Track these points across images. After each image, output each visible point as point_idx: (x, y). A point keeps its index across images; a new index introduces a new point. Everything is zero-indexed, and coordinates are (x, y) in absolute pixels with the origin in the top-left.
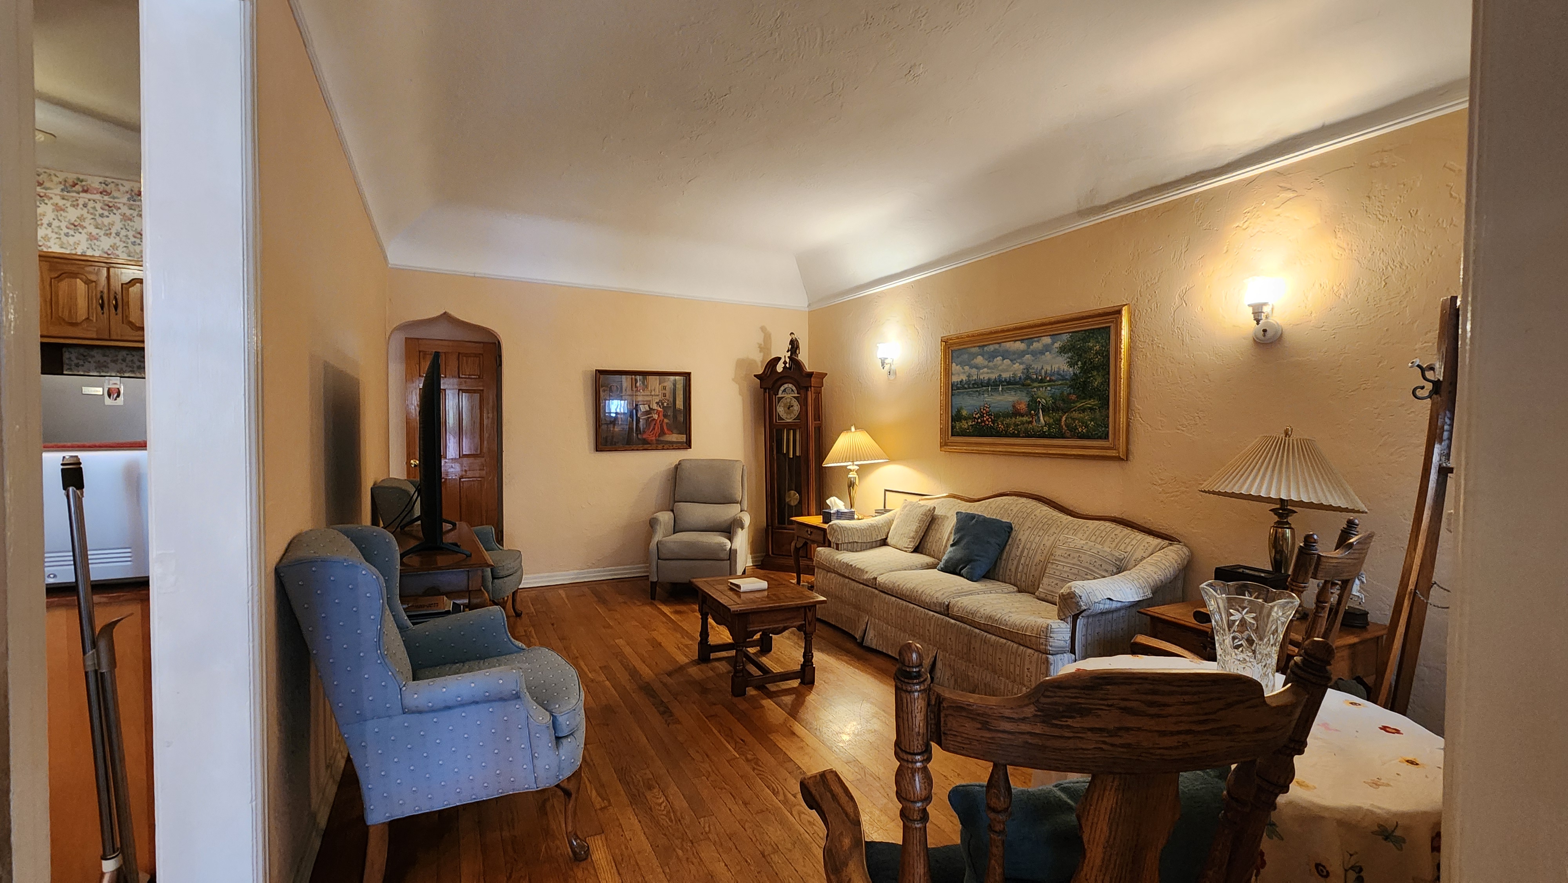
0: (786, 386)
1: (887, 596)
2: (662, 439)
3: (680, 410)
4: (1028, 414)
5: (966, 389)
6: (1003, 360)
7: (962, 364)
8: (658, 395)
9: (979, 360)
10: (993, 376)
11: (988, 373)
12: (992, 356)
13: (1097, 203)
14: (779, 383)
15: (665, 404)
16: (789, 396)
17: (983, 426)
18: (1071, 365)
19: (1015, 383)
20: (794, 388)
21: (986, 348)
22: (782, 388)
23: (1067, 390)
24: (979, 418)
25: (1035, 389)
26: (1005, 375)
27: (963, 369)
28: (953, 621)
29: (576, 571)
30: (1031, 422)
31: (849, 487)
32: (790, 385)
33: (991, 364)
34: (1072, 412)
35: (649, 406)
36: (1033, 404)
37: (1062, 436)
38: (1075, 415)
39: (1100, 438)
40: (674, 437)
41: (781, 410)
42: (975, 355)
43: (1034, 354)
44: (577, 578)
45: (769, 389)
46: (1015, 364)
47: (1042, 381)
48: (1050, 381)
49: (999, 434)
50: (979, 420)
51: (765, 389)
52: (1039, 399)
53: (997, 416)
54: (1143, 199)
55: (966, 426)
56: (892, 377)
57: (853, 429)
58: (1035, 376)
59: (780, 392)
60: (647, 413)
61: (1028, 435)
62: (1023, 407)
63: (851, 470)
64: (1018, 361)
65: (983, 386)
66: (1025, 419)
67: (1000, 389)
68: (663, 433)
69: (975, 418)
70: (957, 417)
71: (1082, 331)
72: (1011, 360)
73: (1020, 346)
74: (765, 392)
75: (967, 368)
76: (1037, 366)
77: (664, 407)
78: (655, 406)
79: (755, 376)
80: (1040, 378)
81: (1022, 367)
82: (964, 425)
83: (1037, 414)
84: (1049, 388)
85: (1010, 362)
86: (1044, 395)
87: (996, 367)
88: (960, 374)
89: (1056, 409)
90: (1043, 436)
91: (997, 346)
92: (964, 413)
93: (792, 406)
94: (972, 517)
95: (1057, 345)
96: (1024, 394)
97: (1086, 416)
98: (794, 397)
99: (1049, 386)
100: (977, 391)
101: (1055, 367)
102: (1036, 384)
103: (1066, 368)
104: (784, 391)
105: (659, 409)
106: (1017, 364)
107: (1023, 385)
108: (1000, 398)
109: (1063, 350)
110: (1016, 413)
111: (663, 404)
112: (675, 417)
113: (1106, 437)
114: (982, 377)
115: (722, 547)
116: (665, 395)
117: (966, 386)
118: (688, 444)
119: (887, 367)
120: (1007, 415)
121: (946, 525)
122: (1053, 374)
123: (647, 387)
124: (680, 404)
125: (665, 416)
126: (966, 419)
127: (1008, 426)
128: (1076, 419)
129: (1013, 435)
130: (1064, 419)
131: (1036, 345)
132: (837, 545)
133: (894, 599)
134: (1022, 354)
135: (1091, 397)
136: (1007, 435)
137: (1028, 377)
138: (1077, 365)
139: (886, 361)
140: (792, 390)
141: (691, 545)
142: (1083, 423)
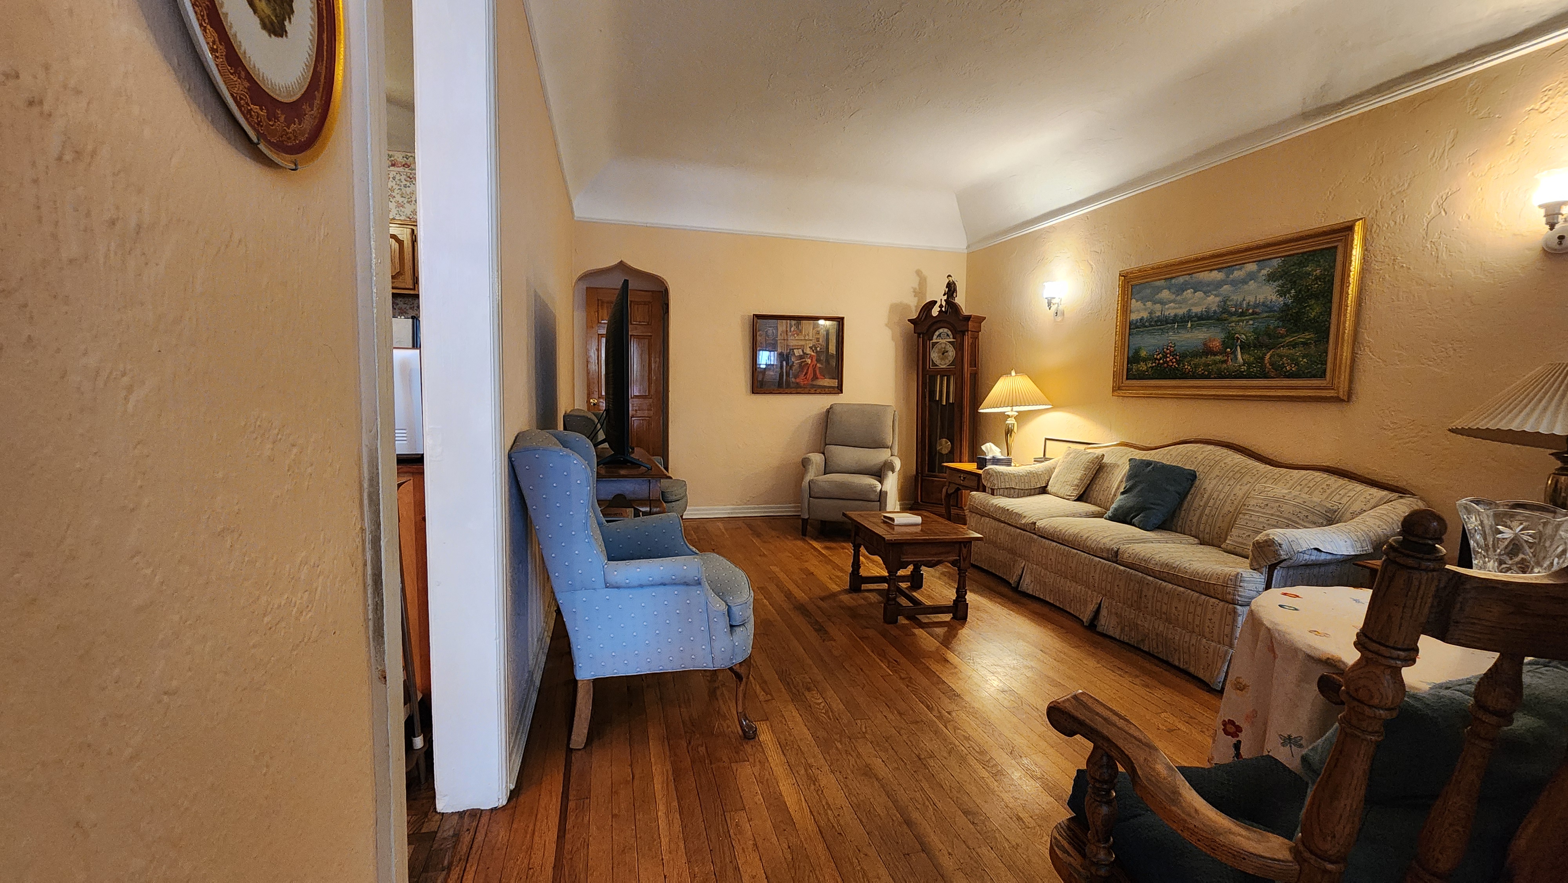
0: (941, 330)
1: (1047, 541)
2: (814, 383)
3: (832, 355)
4: (1223, 352)
5: (1146, 327)
6: (1195, 292)
7: (1144, 300)
8: (811, 340)
9: (1165, 294)
10: (1181, 312)
11: (1175, 308)
12: (1182, 289)
13: (1328, 101)
14: (934, 327)
15: (818, 349)
16: (944, 341)
17: (1165, 368)
18: (1282, 293)
19: (1208, 318)
20: (950, 333)
21: (1173, 281)
22: (937, 333)
23: (1273, 323)
24: (1161, 359)
25: (1233, 324)
26: (1196, 310)
27: (1144, 305)
28: (1122, 568)
29: (732, 507)
30: (1225, 362)
31: (1006, 435)
32: (946, 330)
33: (1179, 298)
34: (1280, 348)
35: (803, 351)
36: (1230, 341)
37: (1266, 376)
38: (1283, 351)
39: (1314, 376)
40: (827, 382)
41: (935, 355)
42: (1159, 290)
43: (1234, 283)
44: (732, 513)
45: (923, 334)
46: (1209, 296)
47: (1243, 314)
48: (1253, 314)
49: (1184, 376)
50: (1161, 361)
51: (919, 334)
52: (1237, 335)
53: (1184, 356)
54: (1392, 90)
55: (1145, 368)
56: (1059, 318)
57: (1013, 373)
58: (1234, 309)
59: (935, 337)
60: (801, 357)
61: (1221, 376)
62: (1216, 344)
63: (1009, 416)
64: (1215, 292)
65: (1167, 323)
66: (1218, 358)
67: (1189, 325)
68: (815, 377)
69: (1156, 359)
70: (1134, 359)
71: (1298, 254)
72: (1204, 293)
73: (1217, 276)
74: (919, 337)
75: (1149, 304)
76: (1236, 298)
77: (817, 352)
78: (808, 351)
79: (909, 320)
80: (1240, 310)
81: (1218, 299)
82: (1143, 367)
83: (1234, 353)
84: (1251, 322)
85: (1203, 294)
86: (1244, 330)
87: (1185, 301)
88: (1140, 311)
89: (1258, 345)
90: (1239, 376)
91: (1187, 278)
92: (1143, 354)
93: (947, 352)
94: (1148, 463)
95: (1264, 272)
96: (1219, 330)
97: (1298, 352)
98: (949, 342)
99: (1251, 319)
100: (1160, 329)
101: (1261, 298)
102: (1234, 318)
103: (1274, 298)
104: (939, 335)
105: (813, 354)
106: (1212, 297)
107: (1218, 320)
108: (1189, 335)
109: (1271, 278)
110: (1208, 351)
111: (816, 348)
112: (827, 361)
113: (1322, 375)
114: (1167, 313)
115: (872, 488)
116: (818, 340)
117: (1147, 324)
118: (839, 389)
119: (1054, 308)
120: (1196, 354)
121: (1116, 474)
122: (1256, 305)
123: (801, 331)
124: (832, 349)
125: (818, 361)
126: (1145, 360)
127: (1196, 366)
128: (1284, 356)
129: (1202, 377)
130: (1268, 357)
131: (1237, 274)
132: (993, 490)
133: (1055, 544)
134: (1219, 284)
135: (1305, 330)
136: (1194, 377)
137: (1225, 310)
138: (1290, 293)
139: (1053, 301)
140: (948, 335)
141: (842, 485)
142: (1292, 360)
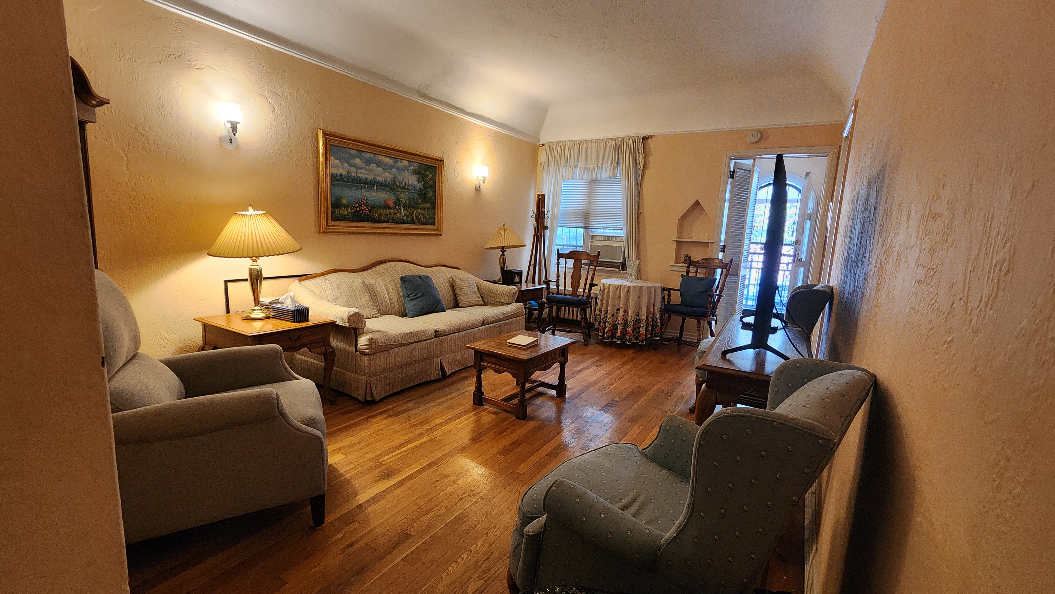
4: (394, 208)
6: (377, 167)
7: (342, 160)
9: (357, 161)
10: (370, 177)
11: (365, 174)
12: (369, 162)
17: (361, 214)
18: (419, 182)
19: (386, 186)
21: (363, 154)
23: (416, 197)
26: (379, 179)
27: (342, 164)
30: (396, 214)
33: (367, 167)
36: (398, 202)
37: (414, 223)
38: (420, 211)
39: (431, 225)
42: (354, 157)
43: (398, 169)
48: (408, 189)
49: (374, 220)
50: (358, 209)
52: (401, 199)
53: (373, 207)
55: (346, 213)
58: (399, 184)
61: (394, 222)
62: (391, 203)
64: (389, 171)
65: (361, 183)
66: (392, 211)
69: (354, 207)
70: (336, 205)
71: (424, 164)
72: (384, 169)
73: (390, 161)
75: (346, 165)
76: (400, 178)
80: (402, 186)
81: (390, 176)
82: (344, 211)
83: (400, 209)
87: (371, 171)
88: (339, 168)
89: (411, 207)
90: (403, 222)
91: (372, 155)
92: (344, 201)
95: (411, 168)
97: (425, 212)
101: (411, 181)
102: (399, 189)
103: (416, 183)
106: (387, 173)
109: (415, 172)
110: (386, 207)
113: (434, 224)
114: (360, 176)
117: (345, 179)
120: (380, 207)
122: (409, 185)
126: (345, 207)
127: (381, 215)
128: (421, 214)
129: (384, 222)
130: (414, 213)
134: (391, 167)
136: (380, 221)
137: (394, 184)
142: (424, 216)
